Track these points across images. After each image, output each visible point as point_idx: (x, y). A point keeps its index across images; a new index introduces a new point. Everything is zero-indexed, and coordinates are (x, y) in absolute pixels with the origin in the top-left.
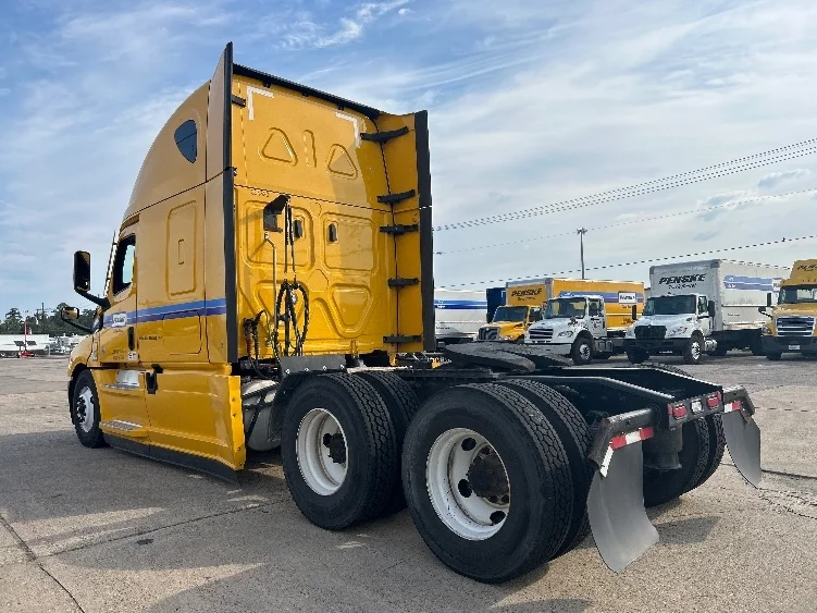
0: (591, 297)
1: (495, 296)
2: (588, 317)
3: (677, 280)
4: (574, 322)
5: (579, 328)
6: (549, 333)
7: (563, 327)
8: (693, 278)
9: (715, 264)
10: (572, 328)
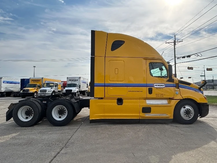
0: (55, 83)
1: (23, 81)
2: (54, 87)
3: (73, 80)
4: (52, 88)
5: (53, 90)
6: (45, 91)
7: (49, 89)
8: (76, 80)
9: (80, 78)
10: (51, 90)
